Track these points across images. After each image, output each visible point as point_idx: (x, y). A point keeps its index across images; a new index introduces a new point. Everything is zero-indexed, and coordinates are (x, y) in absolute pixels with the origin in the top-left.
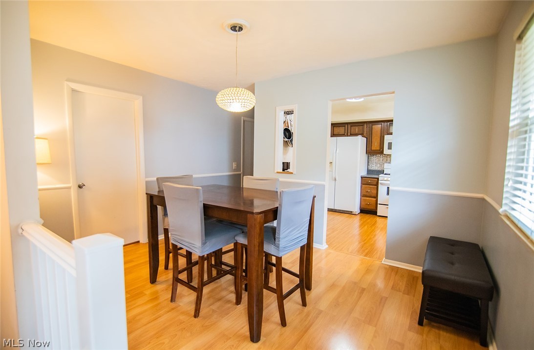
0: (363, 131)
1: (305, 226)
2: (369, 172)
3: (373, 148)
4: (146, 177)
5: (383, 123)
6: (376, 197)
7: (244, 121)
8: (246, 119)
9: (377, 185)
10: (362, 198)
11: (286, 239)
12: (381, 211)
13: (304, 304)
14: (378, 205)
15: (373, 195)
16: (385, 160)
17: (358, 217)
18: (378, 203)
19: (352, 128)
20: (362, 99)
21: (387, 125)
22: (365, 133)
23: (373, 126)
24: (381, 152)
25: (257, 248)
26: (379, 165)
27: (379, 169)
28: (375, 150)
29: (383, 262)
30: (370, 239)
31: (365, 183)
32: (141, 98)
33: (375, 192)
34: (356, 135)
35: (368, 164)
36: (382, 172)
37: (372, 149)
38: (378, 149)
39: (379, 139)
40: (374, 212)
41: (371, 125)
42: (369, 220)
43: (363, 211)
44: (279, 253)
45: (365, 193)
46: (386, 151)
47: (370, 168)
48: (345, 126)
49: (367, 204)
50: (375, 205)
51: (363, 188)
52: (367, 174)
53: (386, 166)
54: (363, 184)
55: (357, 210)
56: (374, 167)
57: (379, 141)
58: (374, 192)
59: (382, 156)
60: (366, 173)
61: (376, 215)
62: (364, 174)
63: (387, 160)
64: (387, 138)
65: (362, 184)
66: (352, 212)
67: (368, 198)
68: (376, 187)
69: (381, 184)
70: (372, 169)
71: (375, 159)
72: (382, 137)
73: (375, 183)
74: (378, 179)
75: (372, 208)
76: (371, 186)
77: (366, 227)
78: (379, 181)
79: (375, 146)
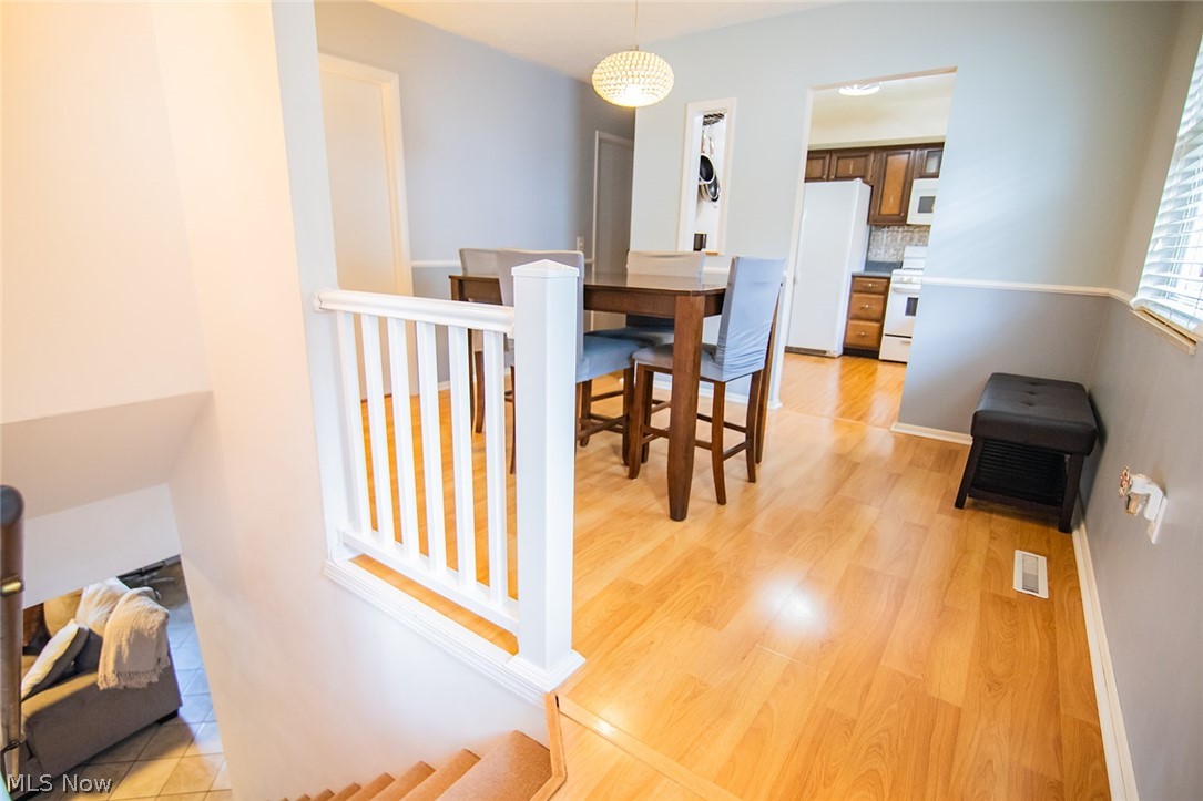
0: (866, 168)
1: (763, 336)
2: (869, 265)
3: (885, 211)
4: (413, 259)
5: (912, 151)
6: (881, 320)
7: (600, 141)
8: (606, 136)
9: (885, 293)
10: (851, 322)
11: (734, 352)
12: (888, 349)
13: (752, 478)
14: (884, 337)
15: (874, 316)
16: (908, 239)
17: (838, 362)
18: (884, 332)
19: (841, 162)
20: (875, 90)
21: (922, 155)
22: (870, 173)
23: (890, 158)
24: (900, 220)
25: (691, 357)
26: (892, 251)
27: (893, 259)
28: (886, 217)
29: (892, 429)
30: (866, 396)
31: (859, 288)
32: (397, 77)
33: (881, 309)
34: (850, 178)
35: (869, 248)
36: (899, 265)
37: (883, 212)
38: (896, 211)
39: (900, 189)
40: (871, 353)
41: (884, 155)
42: (861, 368)
43: (850, 351)
44: (722, 375)
45: (857, 312)
46: (914, 217)
47: (872, 258)
48: (824, 158)
49: (859, 336)
50: (876, 335)
51: (853, 301)
52: (866, 269)
53: (909, 251)
54: (856, 292)
55: (836, 348)
56: (881, 255)
57: (900, 194)
58: (877, 308)
59: (901, 229)
60: (863, 268)
61: (877, 358)
62: (859, 269)
63: (911, 239)
64: (920, 188)
65: (854, 290)
66: (825, 352)
67: (862, 323)
68: (882, 297)
69: (895, 290)
70: (876, 260)
71: (884, 236)
72: (907, 186)
73: (882, 289)
74: (889, 279)
75: (869, 343)
76: (872, 296)
77: (856, 377)
78: (891, 285)
79: (890, 206)
